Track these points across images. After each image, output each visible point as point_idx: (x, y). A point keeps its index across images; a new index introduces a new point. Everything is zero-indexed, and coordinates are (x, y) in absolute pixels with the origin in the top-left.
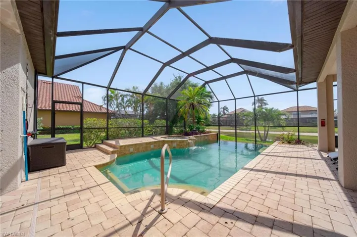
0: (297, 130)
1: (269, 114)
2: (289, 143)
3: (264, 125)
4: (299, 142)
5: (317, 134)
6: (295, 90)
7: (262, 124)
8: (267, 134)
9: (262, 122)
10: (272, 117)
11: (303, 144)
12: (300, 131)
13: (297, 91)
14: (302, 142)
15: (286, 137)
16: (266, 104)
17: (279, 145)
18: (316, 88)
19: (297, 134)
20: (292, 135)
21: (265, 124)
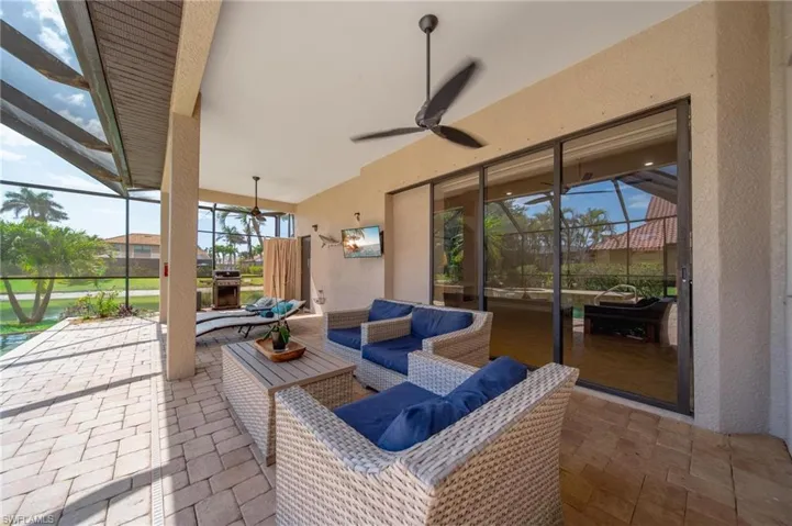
0: (124, 286)
1: (54, 243)
2: (103, 316)
3: (35, 274)
4: (127, 310)
5: (157, 292)
6: (122, 196)
7: (31, 271)
8: (47, 299)
9: (27, 267)
10: (64, 252)
11: (135, 315)
12: (130, 287)
13: (128, 198)
14: (133, 310)
15: (94, 302)
16: (59, 216)
17: (72, 327)
18: (158, 202)
19: (123, 293)
20: (112, 297)
21: (40, 271)
